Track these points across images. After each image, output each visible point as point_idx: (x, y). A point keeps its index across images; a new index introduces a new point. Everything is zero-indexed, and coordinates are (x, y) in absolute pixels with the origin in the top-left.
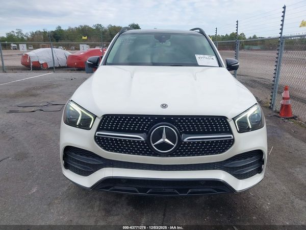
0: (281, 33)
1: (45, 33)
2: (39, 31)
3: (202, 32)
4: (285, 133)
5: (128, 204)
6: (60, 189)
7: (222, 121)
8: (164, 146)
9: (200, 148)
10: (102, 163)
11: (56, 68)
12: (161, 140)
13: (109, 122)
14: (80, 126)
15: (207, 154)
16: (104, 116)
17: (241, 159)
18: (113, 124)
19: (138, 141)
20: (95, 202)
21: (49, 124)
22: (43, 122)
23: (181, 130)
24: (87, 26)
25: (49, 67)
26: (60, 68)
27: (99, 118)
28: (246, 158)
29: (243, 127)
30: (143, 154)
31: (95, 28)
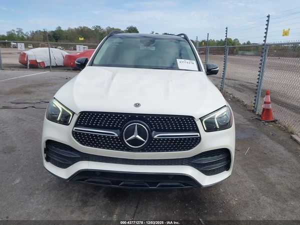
0: (265, 41)
1: (45, 32)
2: (40, 31)
3: (186, 38)
4: (262, 136)
5: (105, 196)
6: (42, 181)
7: (190, 121)
8: (135, 142)
9: (169, 145)
10: (79, 156)
11: (53, 67)
12: (133, 136)
13: (86, 118)
14: (60, 122)
15: (176, 150)
16: (82, 113)
17: (208, 157)
18: (89, 121)
19: (112, 137)
20: (74, 193)
21: (39, 120)
22: (34, 118)
23: (153, 127)
24: (86, 27)
25: (46, 65)
26: (57, 67)
27: (77, 114)
28: (213, 156)
29: (211, 127)
30: (117, 149)
31: (94, 29)
